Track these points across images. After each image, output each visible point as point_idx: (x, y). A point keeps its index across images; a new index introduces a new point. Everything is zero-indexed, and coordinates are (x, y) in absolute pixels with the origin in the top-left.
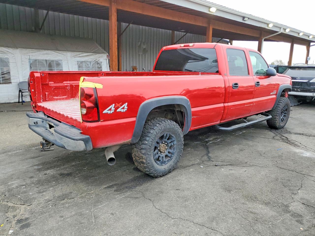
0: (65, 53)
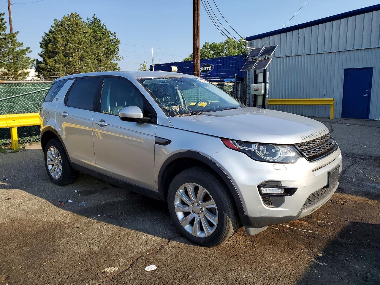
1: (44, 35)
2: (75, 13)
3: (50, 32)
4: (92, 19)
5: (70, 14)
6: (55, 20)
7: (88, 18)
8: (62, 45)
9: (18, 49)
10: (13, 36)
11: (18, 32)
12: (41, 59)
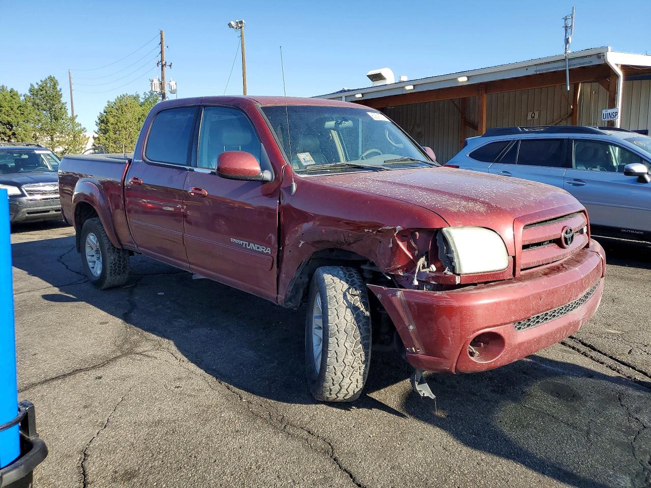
1: (99, 115)
3: (104, 112)
4: (149, 94)
6: (108, 102)
7: (145, 93)
8: (112, 124)
9: (77, 128)
10: (73, 119)
11: (77, 116)
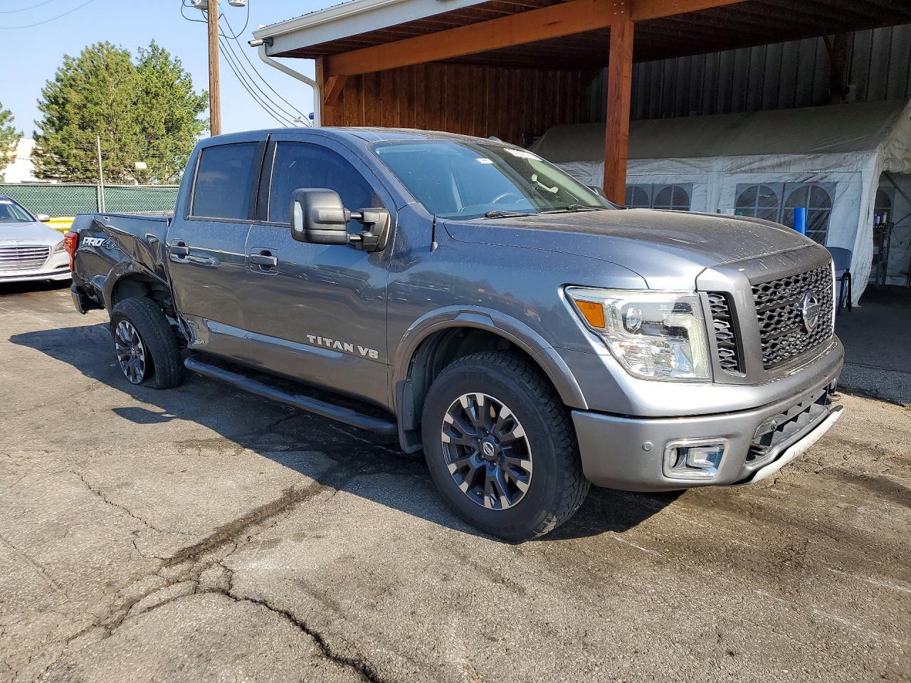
0: (704, 163)
2: (107, 42)
5: (97, 45)
12: (40, 132)
